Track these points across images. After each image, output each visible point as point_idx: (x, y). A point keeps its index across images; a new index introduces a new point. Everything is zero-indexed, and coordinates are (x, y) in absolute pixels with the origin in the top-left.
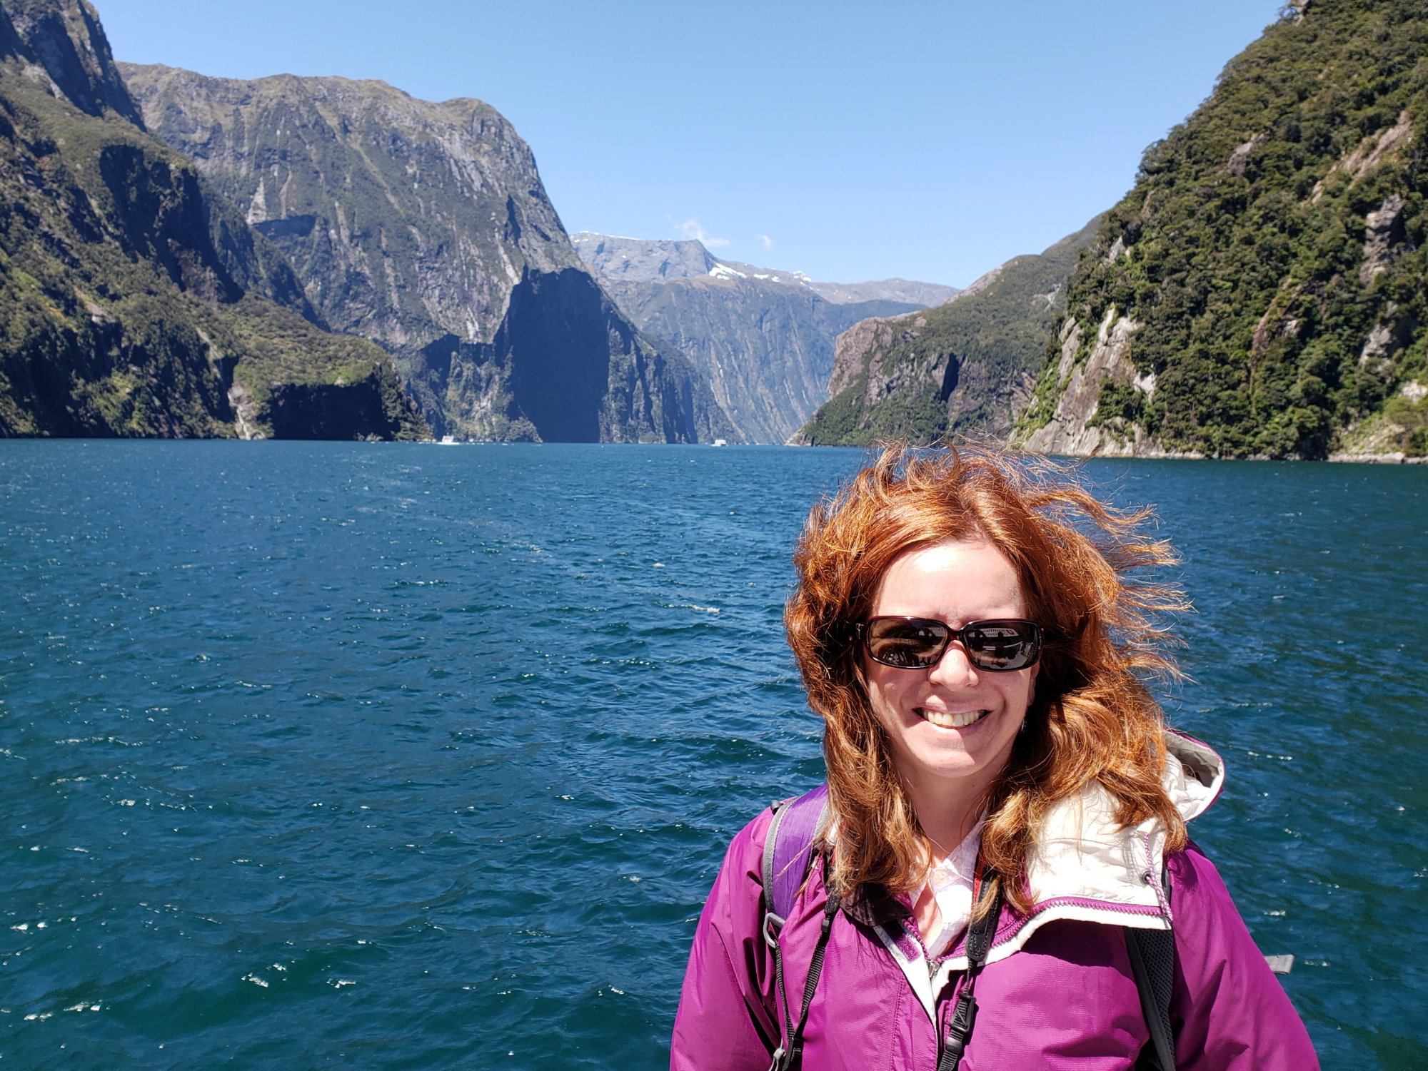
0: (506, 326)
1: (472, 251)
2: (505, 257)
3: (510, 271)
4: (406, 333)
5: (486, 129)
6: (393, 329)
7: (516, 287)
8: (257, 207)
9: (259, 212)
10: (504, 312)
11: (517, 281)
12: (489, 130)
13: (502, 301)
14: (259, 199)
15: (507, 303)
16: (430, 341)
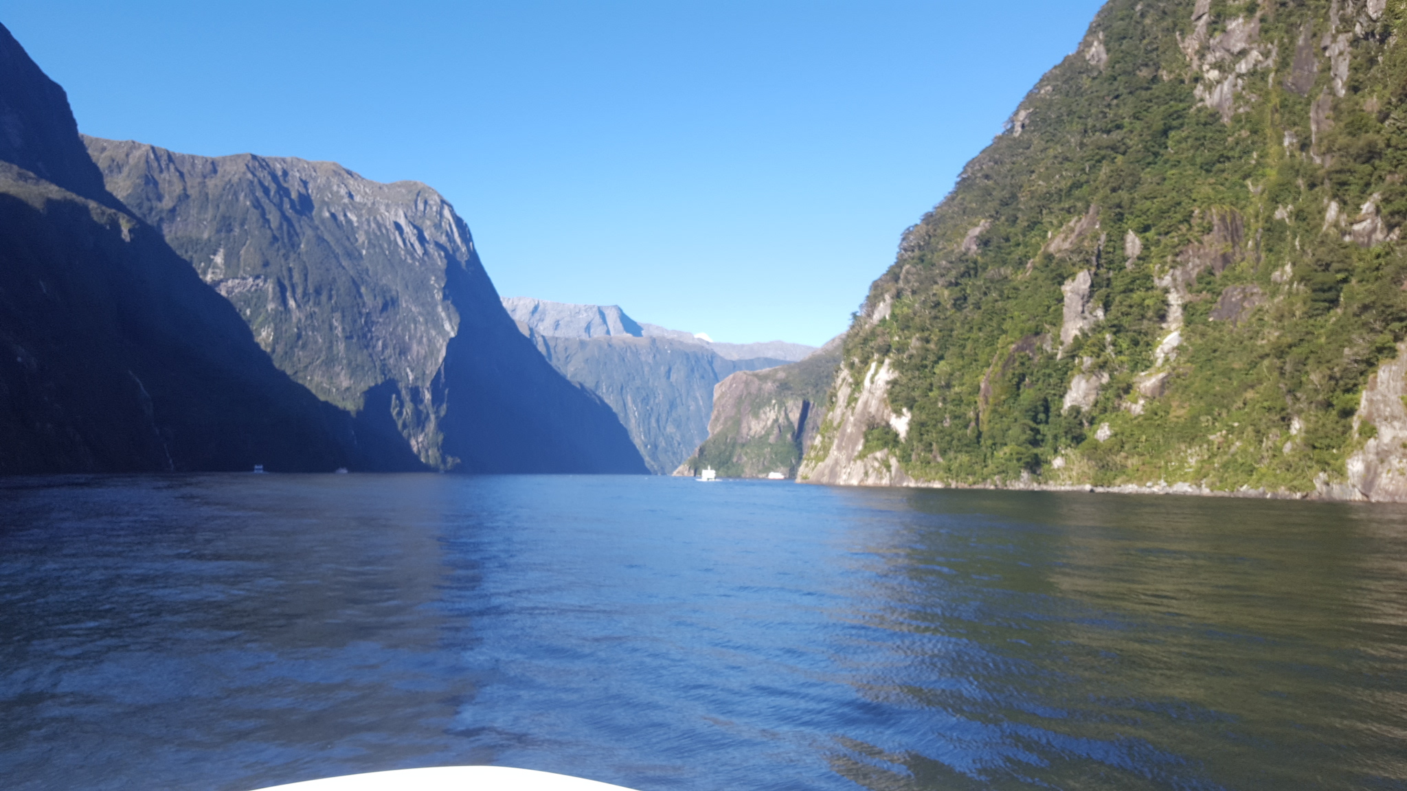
0: (443, 372)
1: (413, 309)
2: (443, 314)
3: (447, 327)
4: (350, 378)
5: (428, 208)
6: (338, 374)
7: (452, 340)
8: (216, 266)
9: (218, 271)
10: (440, 360)
11: (453, 335)
12: (431, 208)
13: (439, 351)
14: (219, 259)
15: (443, 353)
16: (373, 384)
